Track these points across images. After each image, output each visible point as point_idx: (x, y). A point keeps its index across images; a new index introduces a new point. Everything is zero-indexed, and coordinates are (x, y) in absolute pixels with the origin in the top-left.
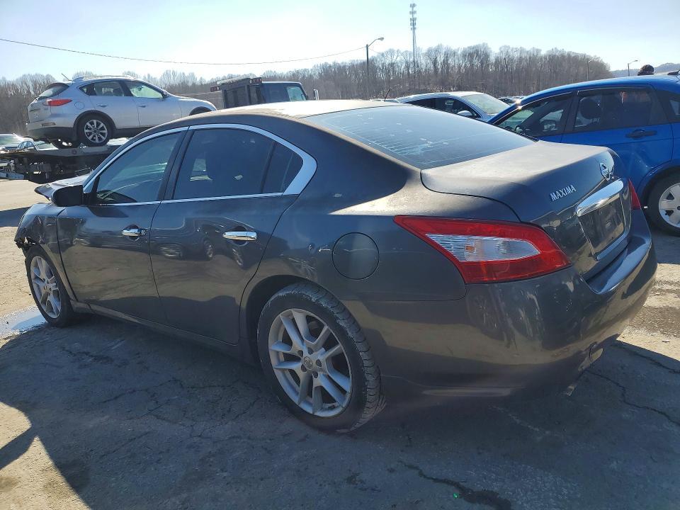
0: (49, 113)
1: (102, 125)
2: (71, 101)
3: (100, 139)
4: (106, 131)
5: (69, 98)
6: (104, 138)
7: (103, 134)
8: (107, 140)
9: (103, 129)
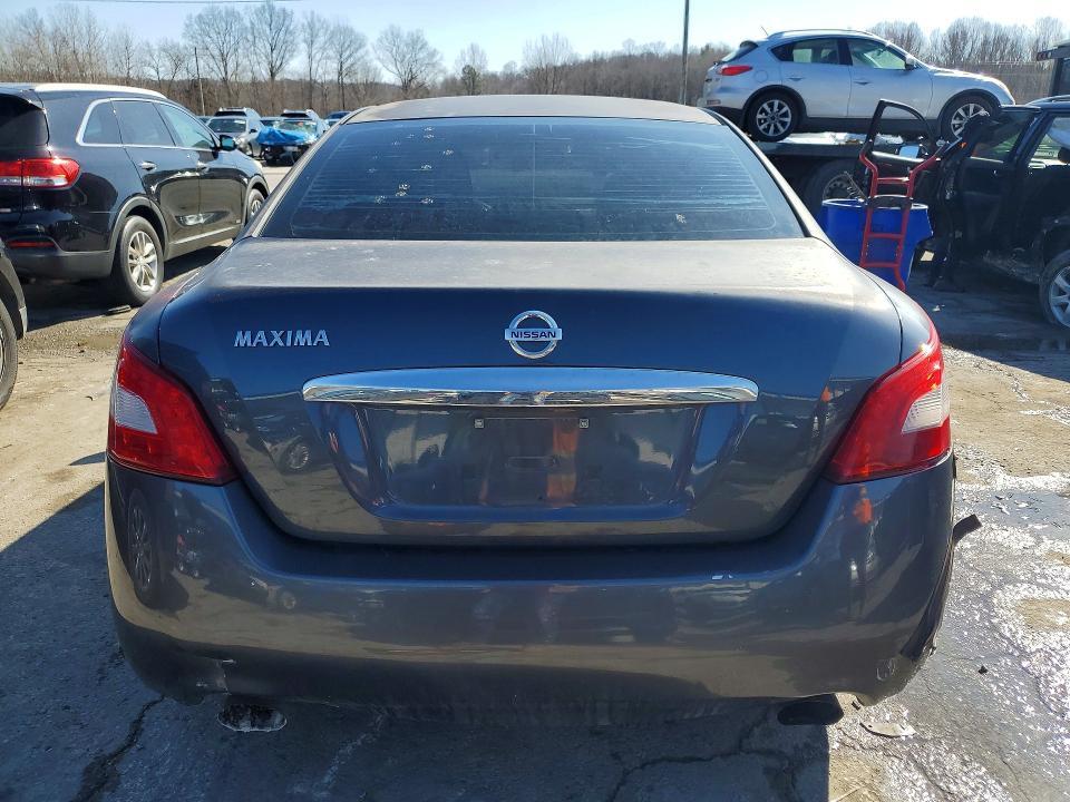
0: (719, 85)
1: (786, 108)
2: (751, 68)
3: (776, 130)
4: (788, 120)
5: (751, 65)
6: (782, 130)
7: (784, 124)
8: (786, 134)
9: (785, 115)
